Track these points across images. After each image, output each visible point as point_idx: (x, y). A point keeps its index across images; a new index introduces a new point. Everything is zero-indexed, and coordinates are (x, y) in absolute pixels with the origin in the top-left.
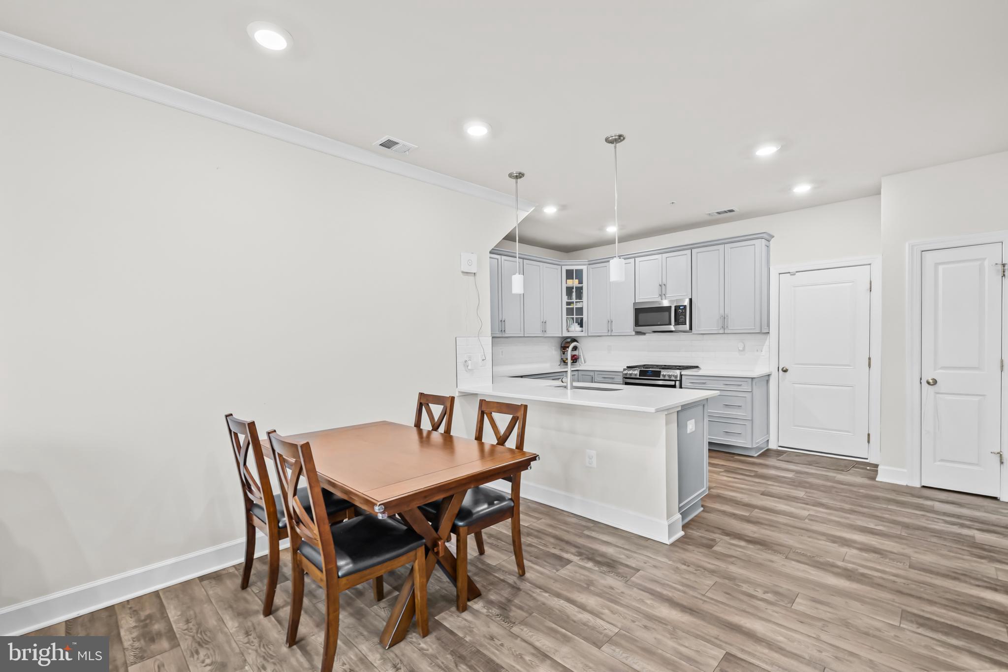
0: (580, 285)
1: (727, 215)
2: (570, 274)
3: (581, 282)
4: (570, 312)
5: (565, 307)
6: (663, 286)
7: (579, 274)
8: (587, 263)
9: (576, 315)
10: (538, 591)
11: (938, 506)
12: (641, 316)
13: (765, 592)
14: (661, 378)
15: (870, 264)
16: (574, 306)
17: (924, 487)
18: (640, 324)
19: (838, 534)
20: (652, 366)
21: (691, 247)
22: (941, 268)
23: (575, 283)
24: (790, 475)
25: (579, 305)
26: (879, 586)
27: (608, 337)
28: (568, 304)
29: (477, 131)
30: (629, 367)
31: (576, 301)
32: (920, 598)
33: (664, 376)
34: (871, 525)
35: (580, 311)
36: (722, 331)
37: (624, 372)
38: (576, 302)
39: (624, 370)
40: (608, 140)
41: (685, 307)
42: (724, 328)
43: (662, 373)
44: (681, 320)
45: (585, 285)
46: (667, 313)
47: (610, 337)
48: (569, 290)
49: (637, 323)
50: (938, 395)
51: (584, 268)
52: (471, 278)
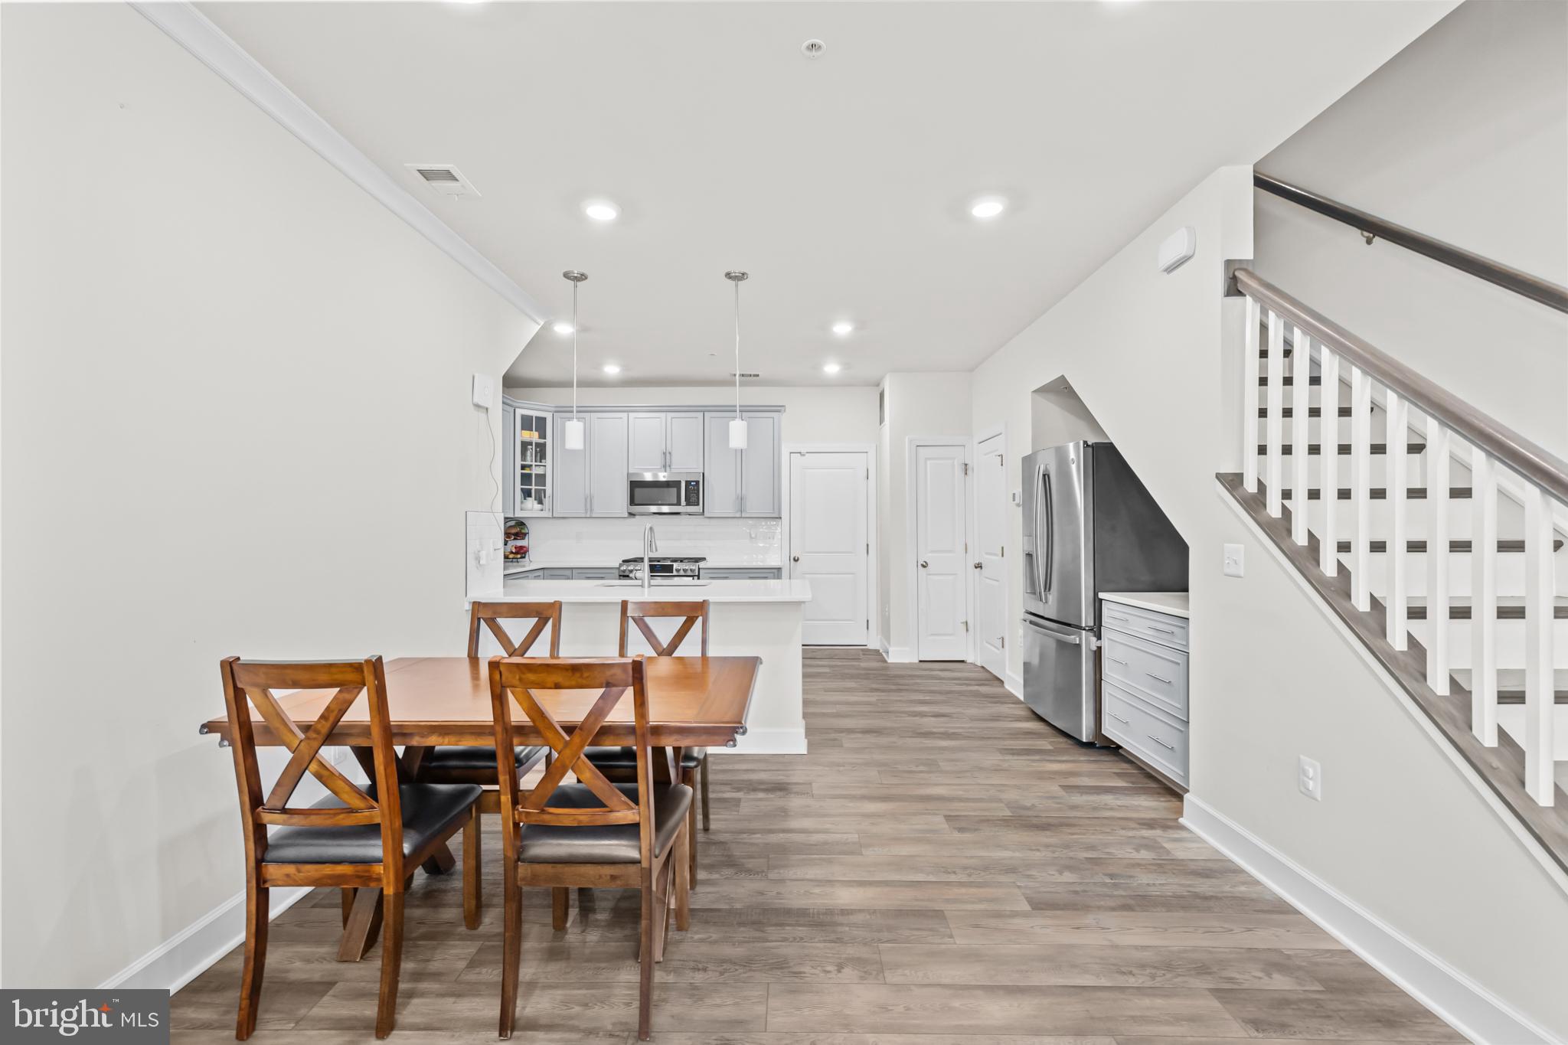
0: (542, 441)
1: (750, 379)
2: (527, 423)
3: (543, 435)
4: (526, 479)
5: (519, 471)
6: (668, 455)
7: (541, 424)
8: (554, 409)
9: (536, 485)
10: (745, 836)
11: (942, 674)
12: (638, 491)
13: (917, 766)
14: (675, 573)
15: (867, 452)
16: (535, 471)
17: (921, 661)
18: (636, 502)
19: (912, 709)
20: (665, 559)
21: (704, 410)
22: (928, 462)
23: (533, 436)
24: (827, 670)
25: (540, 471)
26: (968, 738)
27: (585, 520)
28: (523, 467)
29: (601, 212)
30: (624, 561)
31: (537, 464)
32: (995, 738)
33: (678, 571)
34: (921, 697)
35: (541, 479)
36: (738, 515)
37: (622, 568)
38: (536, 466)
39: (621, 565)
40: (728, 275)
41: (697, 482)
42: (741, 511)
43: (674, 567)
44: (693, 499)
45: (549, 441)
46: (674, 490)
47: (590, 520)
48: (525, 445)
49: (633, 502)
50: (929, 576)
51: (549, 416)
52: (482, 415)
